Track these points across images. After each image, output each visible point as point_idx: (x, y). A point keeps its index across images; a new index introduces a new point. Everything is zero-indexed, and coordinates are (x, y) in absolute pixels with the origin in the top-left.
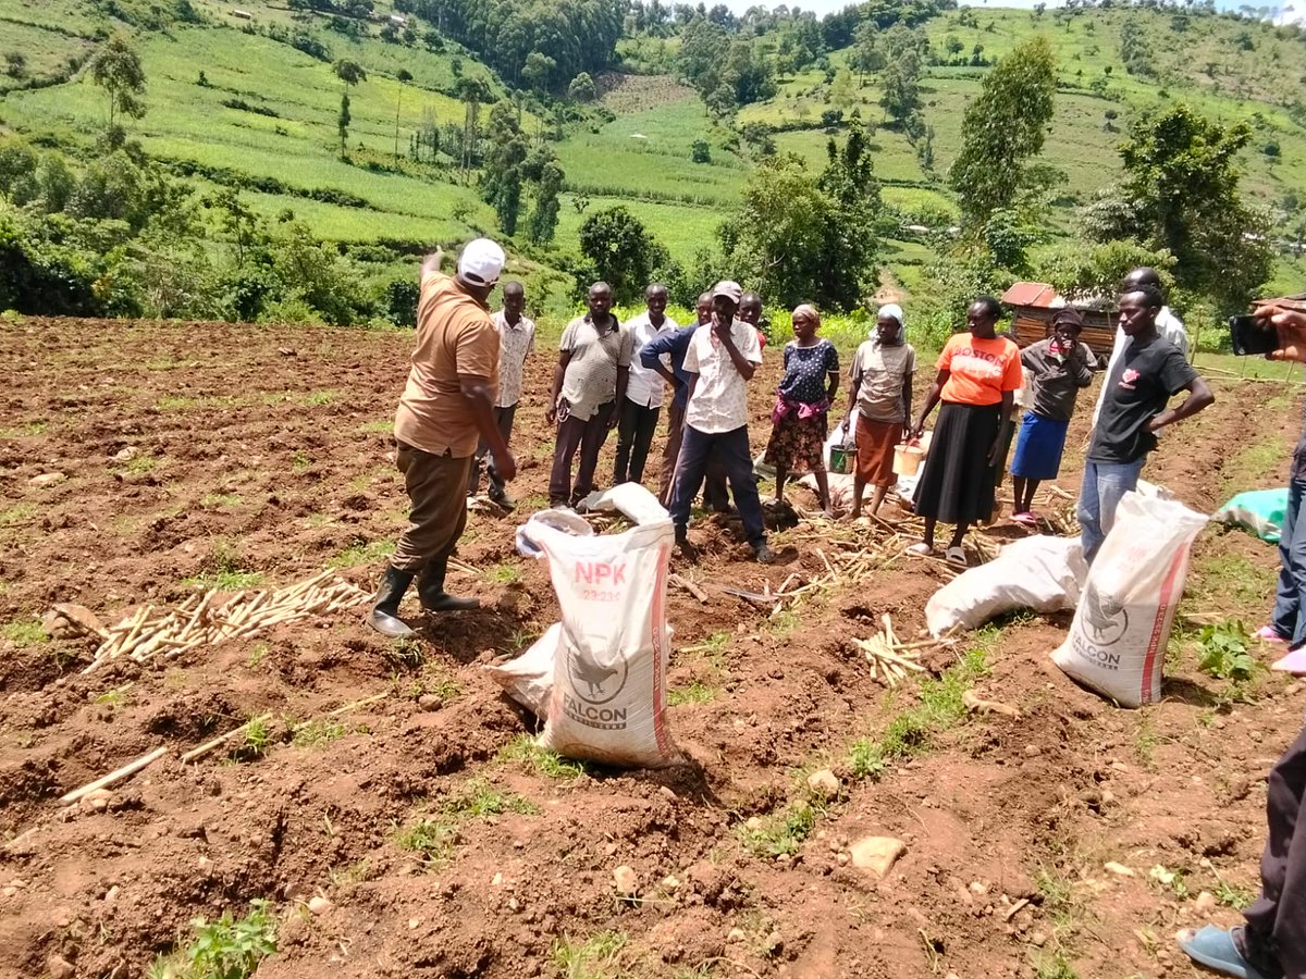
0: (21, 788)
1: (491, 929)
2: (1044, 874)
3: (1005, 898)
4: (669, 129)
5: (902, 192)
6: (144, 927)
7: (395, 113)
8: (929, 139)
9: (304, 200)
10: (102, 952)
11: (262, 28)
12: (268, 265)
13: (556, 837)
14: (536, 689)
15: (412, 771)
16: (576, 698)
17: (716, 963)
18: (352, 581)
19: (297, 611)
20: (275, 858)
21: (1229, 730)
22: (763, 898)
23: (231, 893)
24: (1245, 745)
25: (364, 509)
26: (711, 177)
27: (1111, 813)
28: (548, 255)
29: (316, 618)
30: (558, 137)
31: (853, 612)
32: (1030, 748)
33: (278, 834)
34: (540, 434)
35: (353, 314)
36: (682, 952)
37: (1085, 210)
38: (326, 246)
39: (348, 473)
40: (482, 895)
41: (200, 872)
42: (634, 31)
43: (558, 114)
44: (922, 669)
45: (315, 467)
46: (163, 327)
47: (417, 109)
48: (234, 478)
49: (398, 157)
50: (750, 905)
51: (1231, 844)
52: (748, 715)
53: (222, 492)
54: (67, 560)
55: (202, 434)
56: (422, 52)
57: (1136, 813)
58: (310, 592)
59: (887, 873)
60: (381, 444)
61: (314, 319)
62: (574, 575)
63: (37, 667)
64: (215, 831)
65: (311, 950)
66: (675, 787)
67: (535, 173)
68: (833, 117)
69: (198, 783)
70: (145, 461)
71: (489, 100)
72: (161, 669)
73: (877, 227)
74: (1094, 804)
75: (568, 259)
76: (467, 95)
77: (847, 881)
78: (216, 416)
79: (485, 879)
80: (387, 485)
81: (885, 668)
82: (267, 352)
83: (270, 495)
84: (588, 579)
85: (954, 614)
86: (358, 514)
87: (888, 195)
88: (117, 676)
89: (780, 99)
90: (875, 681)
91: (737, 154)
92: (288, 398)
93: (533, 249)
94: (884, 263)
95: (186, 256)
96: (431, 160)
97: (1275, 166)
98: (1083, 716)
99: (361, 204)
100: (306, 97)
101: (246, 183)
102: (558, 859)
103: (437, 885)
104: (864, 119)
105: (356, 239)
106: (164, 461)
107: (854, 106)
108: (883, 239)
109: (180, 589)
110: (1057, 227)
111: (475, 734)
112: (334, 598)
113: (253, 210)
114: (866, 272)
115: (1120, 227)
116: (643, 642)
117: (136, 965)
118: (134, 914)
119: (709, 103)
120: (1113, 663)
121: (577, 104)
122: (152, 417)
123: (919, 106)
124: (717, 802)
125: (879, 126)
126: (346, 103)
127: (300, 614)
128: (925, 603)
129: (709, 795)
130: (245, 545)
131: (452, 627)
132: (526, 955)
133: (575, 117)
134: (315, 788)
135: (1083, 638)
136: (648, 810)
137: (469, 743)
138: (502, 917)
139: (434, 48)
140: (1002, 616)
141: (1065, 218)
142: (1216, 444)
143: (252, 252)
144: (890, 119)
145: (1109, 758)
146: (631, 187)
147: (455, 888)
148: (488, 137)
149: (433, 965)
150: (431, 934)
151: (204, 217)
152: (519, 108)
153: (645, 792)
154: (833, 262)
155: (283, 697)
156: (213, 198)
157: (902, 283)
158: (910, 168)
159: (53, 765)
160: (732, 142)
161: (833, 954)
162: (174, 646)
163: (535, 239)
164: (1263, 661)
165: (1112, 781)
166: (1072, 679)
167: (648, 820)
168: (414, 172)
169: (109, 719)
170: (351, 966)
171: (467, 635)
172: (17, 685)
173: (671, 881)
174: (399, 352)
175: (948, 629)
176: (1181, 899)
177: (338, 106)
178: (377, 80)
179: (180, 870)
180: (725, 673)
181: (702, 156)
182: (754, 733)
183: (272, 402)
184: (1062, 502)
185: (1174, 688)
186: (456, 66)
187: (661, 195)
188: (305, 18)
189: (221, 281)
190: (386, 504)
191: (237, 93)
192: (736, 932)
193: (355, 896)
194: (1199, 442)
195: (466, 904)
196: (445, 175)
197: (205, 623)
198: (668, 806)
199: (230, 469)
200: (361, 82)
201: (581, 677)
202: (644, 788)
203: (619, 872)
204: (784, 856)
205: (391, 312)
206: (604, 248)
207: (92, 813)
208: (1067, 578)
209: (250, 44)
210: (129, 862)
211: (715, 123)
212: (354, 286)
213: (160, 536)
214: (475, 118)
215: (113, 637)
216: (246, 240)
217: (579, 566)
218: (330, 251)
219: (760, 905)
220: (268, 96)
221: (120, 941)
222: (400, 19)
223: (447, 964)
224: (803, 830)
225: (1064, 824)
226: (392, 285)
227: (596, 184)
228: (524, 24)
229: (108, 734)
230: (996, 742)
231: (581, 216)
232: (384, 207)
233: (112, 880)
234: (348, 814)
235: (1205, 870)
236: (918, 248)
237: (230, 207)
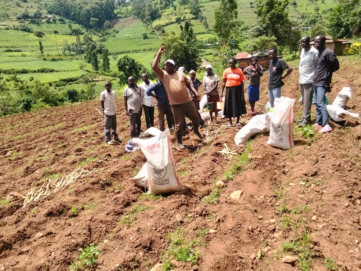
0: (18, 238)
1: (150, 235)
2: (276, 191)
3: (268, 198)
4: (135, 32)
5: (201, 36)
6: (63, 259)
7: (56, 43)
8: (206, 20)
9: (35, 74)
10: (55, 267)
11: (11, 27)
12: (30, 94)
13: (159, 212)
14: (144, 181)
15: (118, 208)
16: (156, 179)
17: (206, 227)
18: (85, 169)
19: (74, 180)
20: (91, 236)
21: (312, 149)
22: (213, 212)
23: (83, 247)
24: (316, 151)
25: (82, 151)
26: (149, 42)
27: (288, 174)
28: (109, 74)
29: (79, 180)
30: (104, 40)
31: (217, 145)
32: (266, 164)
33: (90, 230)
34: (123, 121)
35: (58, 102)
36: (197, 227)
37: (250, 30)
38: (46, 85)
39: (74, 143)
40: (146, 228)
41: (73, 243)
42: (118, 6)
43: (102, 34)
44: (237, 154)
45: (64, 144)
46: (5, 118)
47: (62, 41)
48: (42, 152)
49: (60, 55)
50: (210, 214)
51: (316, 172)
52: (197, 174)
53: (41, 156)
54: (5, 183)
55: (28, 143)
56: (59, 24)
57: (294, 172)
58: (75, 175)
59: (240, 199)
60: (80, 134)
61: (47, 106)
62: (147, 149)
63: (9, 210)
64: (74, 233)
65: (108, 251)
66: (184, 194)
67: (100, 52)
68: (179, 19)
69: (65, 224)
70: (15, 154)
71: (82, 34)
72: (43, 202)
73: (197, 47)
74: (284, 173)
75: (115, 73)
76: (75, 34)
77: (231, 203)
78: (30, 138)
79: (146, 225)
80: (86, 144)
81: (228, 156)
82: (38, 118)
83: (55, 154)
84: (151, 149)
85: (241, 139)
86: (80, 153)
87: (198, 37)
88: (32, 206)
89: (163, 17)
90: (226, 160)
91: (155, 35)
92: (49, 128)
93: (105, 73)
94: (202, 56)
95: (5, 97)
96: (69, 54)
97: (296, 8)
98: (277, 154)
99: (52, 71)
100: (28, 44)
101: (18, 72)
102: (161, 217)
103: (134, 229)
104: (187, 18)
105: (53, 81)
106: (21, 153)
107: (183, 15)
108: (200, 50)
109: (40, 182)
110: (244, 37)
111: (131, 196)
112: (82, 174)
113: (22, 80)
114: (197, 59)
115: (260, 33)
116: (169, 161)
117: (64, 269)
118: (60, 257)
119: (144, 22)
120: (281, 140)
121: (107, 30)
122: (12, 142)
123: (201, 11)
124: (196, 195)
125: (192, 19)
126: (40, 43)
127: (75, 180)
128: (234, 138)
129: (193, 195)
130: (53, 168)
131: (116, 173)
132: (160, 239)
133: (108, 34)
134: (95, 218)
135: (273, 136)
136: (180, 201)
137: (130, 198)
138: (152, 232)
139: (62, 22)
140: (253, 136)
141: (246, 33)
142: (296, 83)
143: (24, 91)
144: (194, 16)
145: (285, 162)
146: (128, 50)
147: (139, 229)
148: (84, 44)
149: (139, 247)
150: (136, 240)
151: (8, 85)
152: (91, 34)
153: (178, 197)
154: (188, 59)
155: (78, 200)
156: (9, 78)
157: (208, 60)
158: (202, 29)
159: (24, 230)
160: (153, 32)
161: (232, 218)
162: (44, 196)
163: (105, 70)
164: (316, 131)
165: (287, 167)
166: (273, 147)
167: (180, 203)
168: (65, 59)
169: (35, 216)
170: (119, 252)
171: (121, 174)
172: (5, 216)
173: (190, 215)
174: (76, 109)
175: (241, 143)
176: (308, 187)
177: (38, 44)
178: (48, 35)
179: (68, 244)
180: (189, 166)
181: (145, 37)
182: (200, 178)
183: (45, 130)
184: (261, 106)
185: (297, 143)
186: (70, 26)
187: (137, 50)
188: (23, 22)
189: (17, 101)
190: (87, 149)
191: (8, 47)
192: (209, 220)
193: (115, 237)
194: (292, 84)
195: (142, 232)
196: (75, 58)
197: (50, 188)
198: (184, 199)
199: (40, 150)
200: (43, 36)
201: (155, 173)
202: (177, 196)
203: (177, 216)
204: (215, 202)
205: (69, 99)
206: (125, 68)
207: (40, 238)
208: (266, 123)
209: (8, 33)
210: (54, 246)
211: (147, 27)
212: (56, 94)
213: (28, 171)
214: (79, 40)
215: (27, 198)
216: (22, 88)
217: (148, 146)
218: (47, 86)
219: (213, 214)
220: (18, 46)
221: (58, 264)
222: (50, 16)
223: (142, 245)
224: (218, 195)
225: (278, 179)
226: (67, 92)
227: (118, 51)
228: (86, 11)
229: (36, 220)
230: (258, 165)
231: (116, 61)
232: (59, 70)
233: (52, 251)
234: (105, 221)
235: (312, 180)
236: (210, 50)
237: (15, 80)
